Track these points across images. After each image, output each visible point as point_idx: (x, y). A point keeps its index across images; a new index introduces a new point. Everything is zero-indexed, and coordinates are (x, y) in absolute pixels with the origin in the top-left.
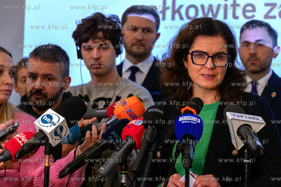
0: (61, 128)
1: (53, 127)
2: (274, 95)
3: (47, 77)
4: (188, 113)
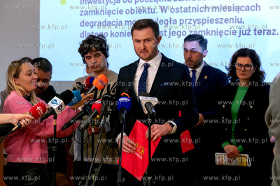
0: (61, 106)
2: (206, 77)
4: (125, 96)
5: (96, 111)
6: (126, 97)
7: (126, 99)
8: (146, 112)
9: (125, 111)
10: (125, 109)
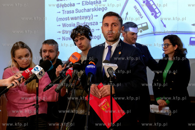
1: (38, 72)
3: (50, 51)
4: (91, 64)
5: (69, 76)
6: (93, 64)
7: (92, 66)
8: (108, 76)
9: (91, 76)
10: (92, 74)
